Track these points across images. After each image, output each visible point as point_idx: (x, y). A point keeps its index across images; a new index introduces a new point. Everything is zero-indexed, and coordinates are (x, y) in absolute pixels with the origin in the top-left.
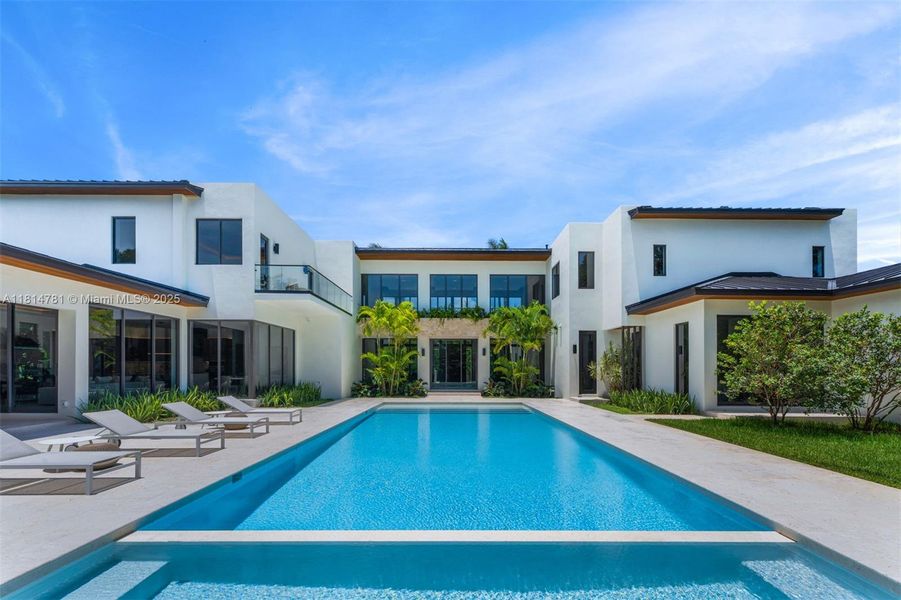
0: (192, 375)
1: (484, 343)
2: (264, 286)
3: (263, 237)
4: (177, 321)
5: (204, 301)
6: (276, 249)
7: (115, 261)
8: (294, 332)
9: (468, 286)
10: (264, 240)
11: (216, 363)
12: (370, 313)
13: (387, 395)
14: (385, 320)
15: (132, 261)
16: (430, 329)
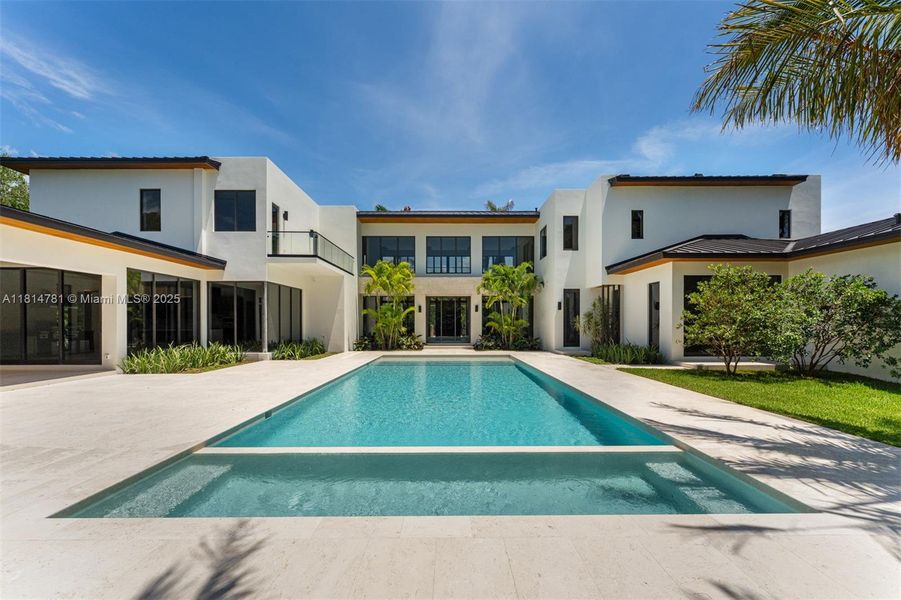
0: (211, 331)
1: (476, 300)
2: (275, 254)
3: (273, 204)
4: (198, 283)
5: (220, 264)
6: (286, 216)
7: (142, 229)
8: (301, 291)
9: (461, 246)
10: (275, 210)
11: (233, 320)
12: (371, 273)
13: (387, 348)
14: (385, 278)
15: (158, 228)
16: (426, 287)
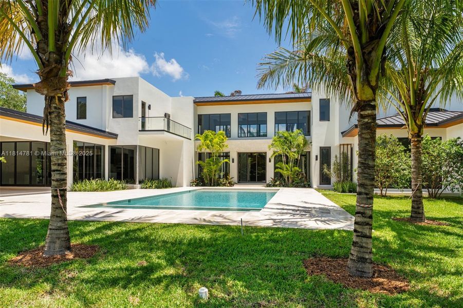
0: (110, 173)
2: (143, 129)
3: (142, 102)
4: (104, 146)
5: (115, 136)
6: (149, 107)
7: (78, 118)
8: (159, 150)
10: (143, 104)
11: (121, 168)
12: (201, 139)
14: (208, 142)
15: (85, 118)
16: (237, 146)
